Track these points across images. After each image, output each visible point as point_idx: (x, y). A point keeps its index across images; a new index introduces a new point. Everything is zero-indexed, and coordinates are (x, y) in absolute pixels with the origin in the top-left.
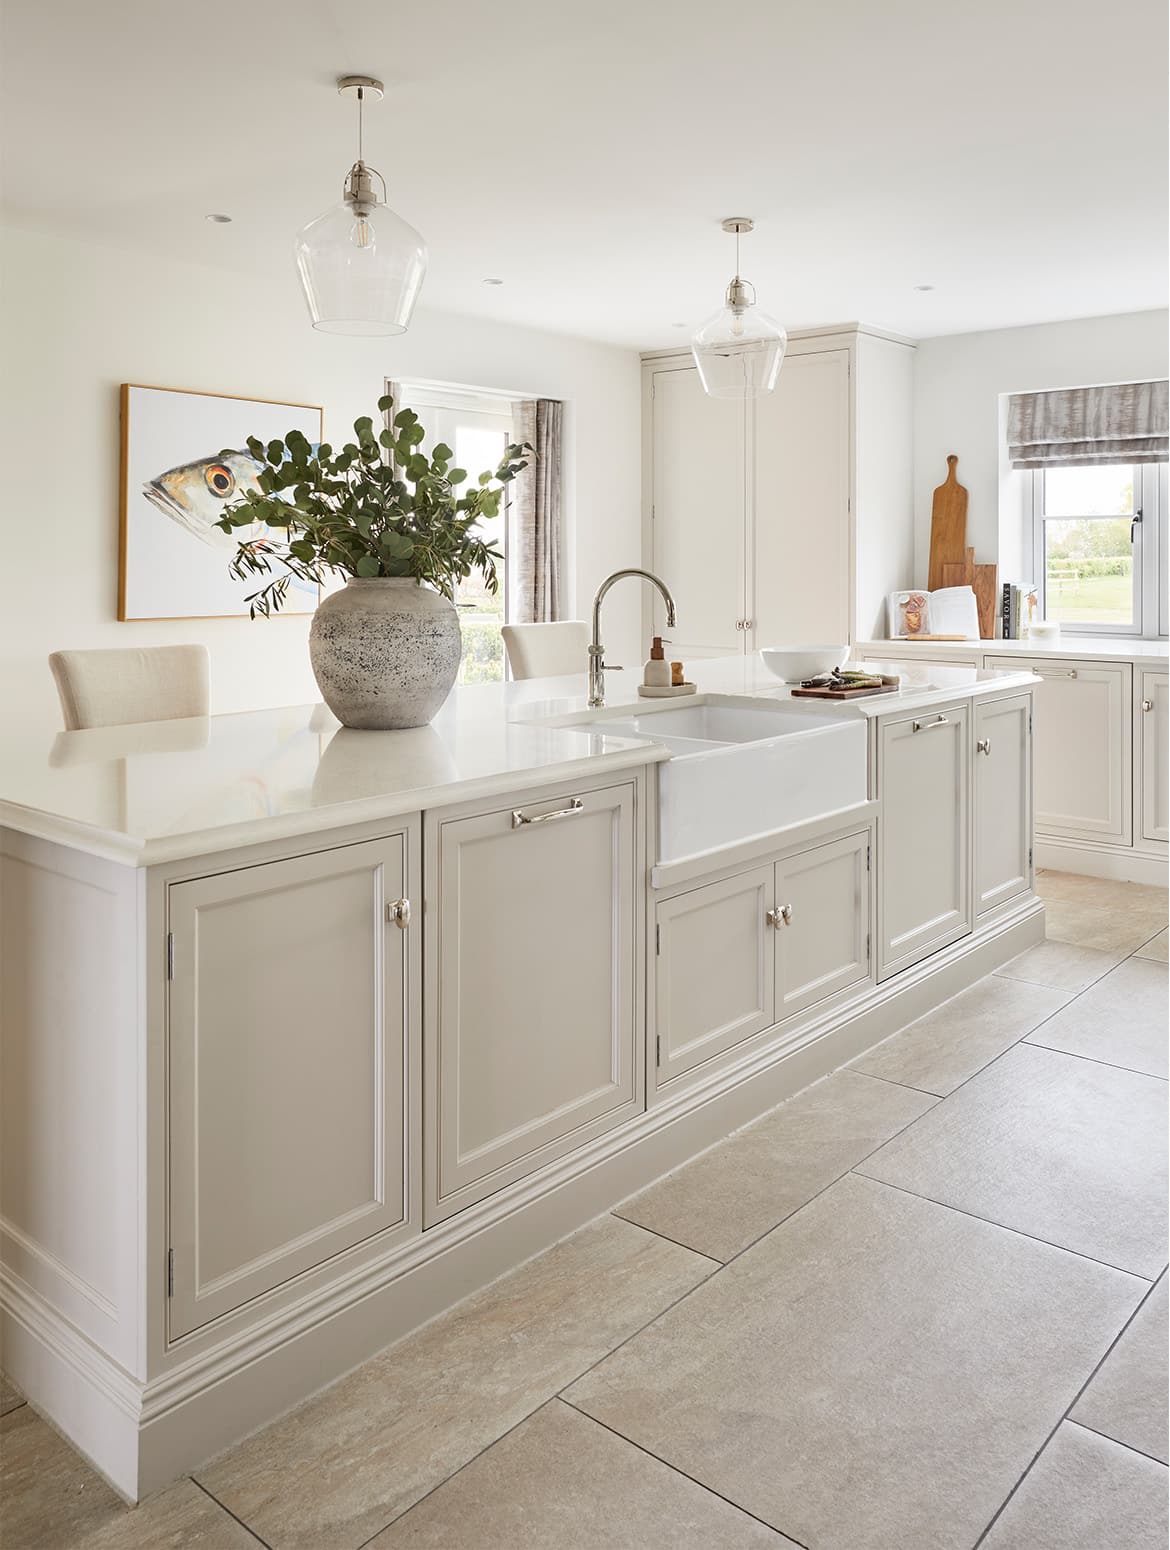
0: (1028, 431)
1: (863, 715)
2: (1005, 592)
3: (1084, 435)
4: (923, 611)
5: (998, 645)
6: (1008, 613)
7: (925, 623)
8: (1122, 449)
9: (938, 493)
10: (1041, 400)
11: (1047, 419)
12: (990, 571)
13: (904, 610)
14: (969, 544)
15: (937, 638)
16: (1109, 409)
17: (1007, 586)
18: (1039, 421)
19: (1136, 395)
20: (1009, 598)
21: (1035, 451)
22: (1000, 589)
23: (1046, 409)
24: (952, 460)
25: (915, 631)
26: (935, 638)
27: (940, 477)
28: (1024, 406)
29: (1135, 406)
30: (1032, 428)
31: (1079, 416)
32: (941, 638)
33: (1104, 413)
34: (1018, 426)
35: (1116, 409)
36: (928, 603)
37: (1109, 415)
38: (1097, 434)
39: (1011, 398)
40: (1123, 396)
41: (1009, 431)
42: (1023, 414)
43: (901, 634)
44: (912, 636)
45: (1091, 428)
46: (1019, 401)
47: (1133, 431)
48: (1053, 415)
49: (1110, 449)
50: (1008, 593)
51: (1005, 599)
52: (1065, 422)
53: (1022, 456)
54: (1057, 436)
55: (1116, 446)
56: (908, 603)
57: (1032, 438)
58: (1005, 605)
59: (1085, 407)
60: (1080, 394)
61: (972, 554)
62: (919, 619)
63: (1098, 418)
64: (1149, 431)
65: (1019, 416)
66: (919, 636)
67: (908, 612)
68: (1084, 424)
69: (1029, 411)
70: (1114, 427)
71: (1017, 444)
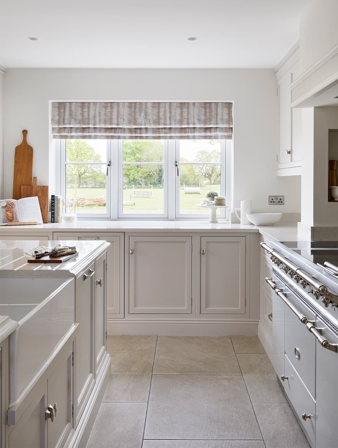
0: (62, 120)
1: (73, 275)
2: (52, 199)
3: (89, 124)
4: (14, 210)
5: (50, 226)
6: (54, 210)
7: (16, 216)
8: (105, 132)
9: (18, 149)
10: (68, 106)
11: (71, 115)
12: (45, 189)
13: (4, 210)
14: (34, 175)
15: (23, 224)
16: (100, 113)
17: (53, 196)
18: (67, 116)
19: (112, 107)
20: (54, 202)
21: (65, 130)
22: (50, 198)
23: (71, 110)
24: (25, 132)
25: (11, 220)
26: (21, 224)
27: (19, 140)
28: (59, 108)
29: (111, 112)
30: (64, 119)
31: (86, 115)
32: (25, 224)
33: (97, 115)
34: (57, 118)
35: (103, 113)
36: (16, 206)
37: (100, 116)
38: (95, 124)
39: (53, 103)
40: (106, 107)
41: (52, 120)
42: (59, 112)
43: (3, 223)
44: (10, 223)
45: (92, 121)
46: (57, 105)
47: (111, 124)
48: (74, 113)
49: (100, 132)
50: (54, 200)
51: (52, 203)
52: (80, 117)
53: (59, 132)
54: (76, 124)
55: (102, 130)
56: (6, 206)
57: (64, 124)
58: (52, 206)
59: (89, 111)
60: (86, 105)
61: (36, 180)
62: (13, 214)
63: (95, 117)
64: (118, 124)
65: (57, 113)
66: (14, 224)
67: (7, 211)
68: (89, 119)
69: (62, 111)
70: (102, 121)
71: (57, 126)
